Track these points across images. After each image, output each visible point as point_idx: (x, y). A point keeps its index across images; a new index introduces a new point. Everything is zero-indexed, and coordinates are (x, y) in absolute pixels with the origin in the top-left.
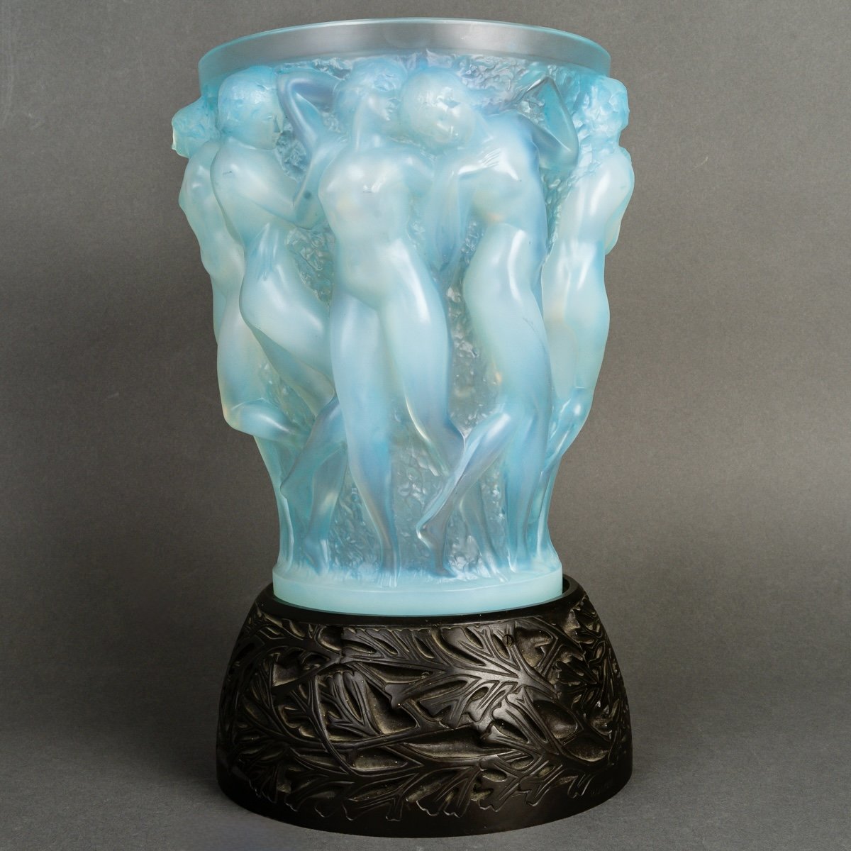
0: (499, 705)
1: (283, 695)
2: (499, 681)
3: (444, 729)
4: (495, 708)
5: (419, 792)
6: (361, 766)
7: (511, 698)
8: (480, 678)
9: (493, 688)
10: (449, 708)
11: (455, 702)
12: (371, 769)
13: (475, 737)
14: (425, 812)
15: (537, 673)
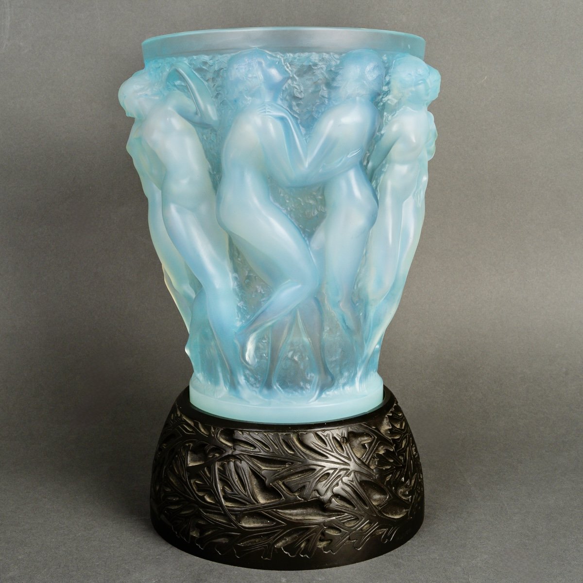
0: (337, 484)
1: (194, 472)
2: (337, 469)
3: (300, 501)
4: (334, 486)
5: (283, 541)
6: (245, 523)
7: (345, 479)
8: (325, 467)
9: (333, 473)
10: (304, 487)
11: (308, 483)
12: (252, 525)
13: (321, 506)
14: (287, 554)
15: (363, 462)
